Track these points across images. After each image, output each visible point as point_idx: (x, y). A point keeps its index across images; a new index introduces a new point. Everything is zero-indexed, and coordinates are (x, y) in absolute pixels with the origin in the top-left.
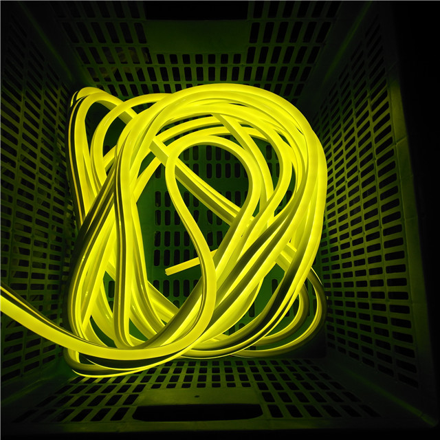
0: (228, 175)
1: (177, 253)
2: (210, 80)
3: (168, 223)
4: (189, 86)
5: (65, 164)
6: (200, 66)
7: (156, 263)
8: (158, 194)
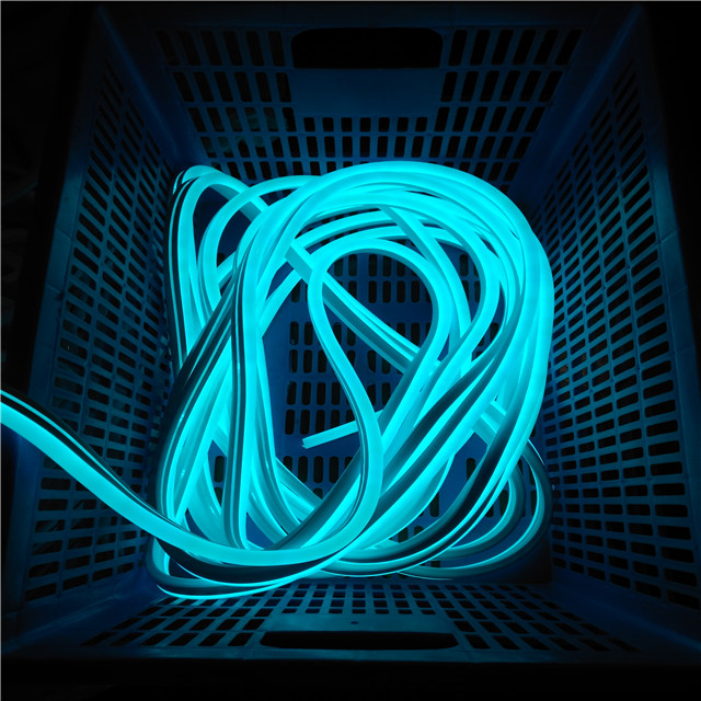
0: (401, 298)
1: (321, 415)
2: (379, 155)
3: (307, 369)
4: (347, 165)
5: (161, 276)
6: (366, 134)
7: (289, 429)
8: (294, 326)
